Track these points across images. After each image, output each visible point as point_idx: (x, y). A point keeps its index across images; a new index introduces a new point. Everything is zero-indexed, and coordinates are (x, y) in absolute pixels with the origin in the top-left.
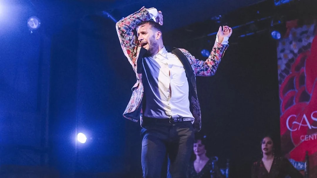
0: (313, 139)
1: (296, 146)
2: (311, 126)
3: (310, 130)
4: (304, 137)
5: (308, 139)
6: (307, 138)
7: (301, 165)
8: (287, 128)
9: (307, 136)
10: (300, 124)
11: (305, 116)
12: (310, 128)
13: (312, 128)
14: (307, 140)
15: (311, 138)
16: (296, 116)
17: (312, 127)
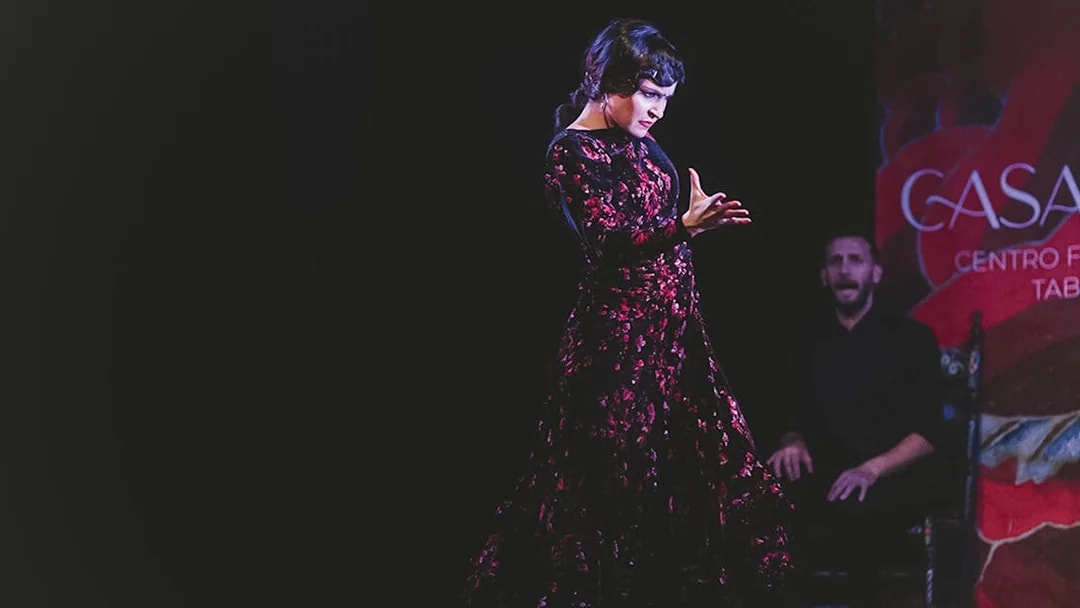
0: (1003, 266)
1: (936, 289)
2: (998, 217)
3: (997, 231)
4: (970, 260)
5: (987, 265)
6: (982, 261)
7: (954, 365)
8: (902, 215)
9: (982, 253)
10: (958, 208)
11: (975, 178)
12: (995, 224)
13: (1001, 224)
14: (983, 269)
15: (997, 260)
16: (940, 175)
17: (1003, 221)
